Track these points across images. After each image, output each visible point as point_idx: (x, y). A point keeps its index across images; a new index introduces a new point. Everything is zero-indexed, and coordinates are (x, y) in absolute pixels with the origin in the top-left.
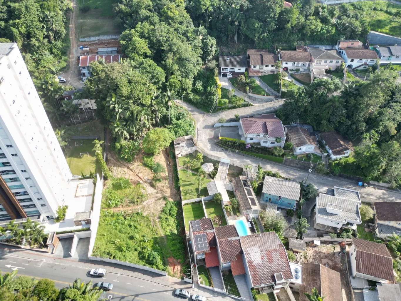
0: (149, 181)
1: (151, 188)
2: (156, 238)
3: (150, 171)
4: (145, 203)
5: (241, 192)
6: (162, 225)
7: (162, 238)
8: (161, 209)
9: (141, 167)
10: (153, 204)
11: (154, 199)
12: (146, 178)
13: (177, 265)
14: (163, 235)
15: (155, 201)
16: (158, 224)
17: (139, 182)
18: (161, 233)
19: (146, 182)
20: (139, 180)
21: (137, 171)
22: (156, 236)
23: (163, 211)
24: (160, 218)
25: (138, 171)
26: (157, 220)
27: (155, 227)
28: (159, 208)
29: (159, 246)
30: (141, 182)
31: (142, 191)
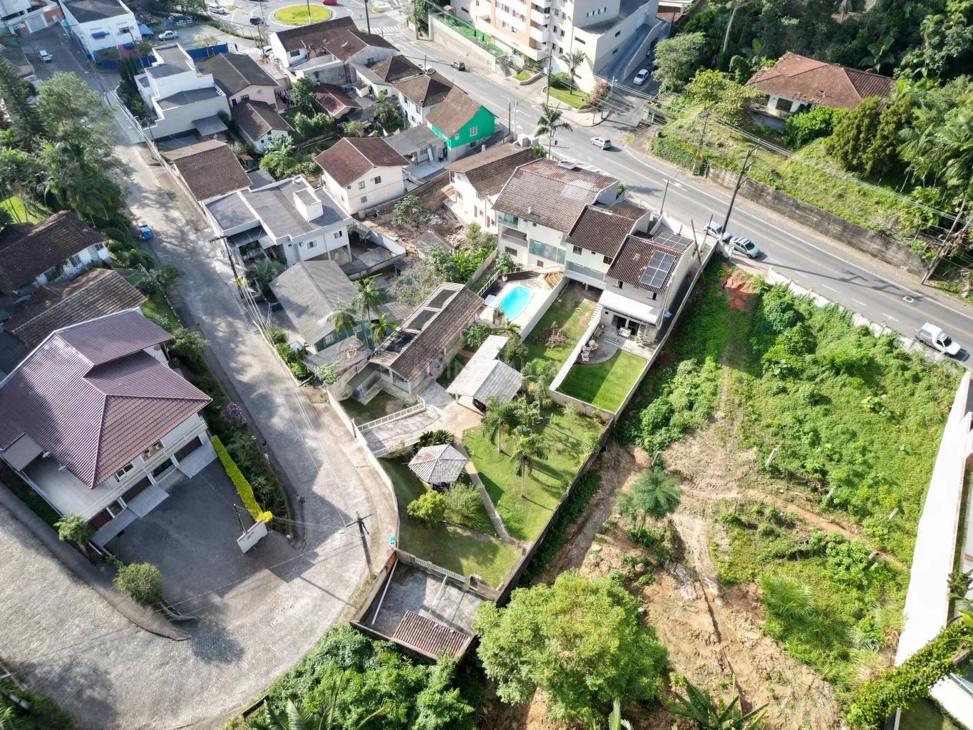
0: (681, 571)
1: (683, 538)
2: (750, 373)
3: (651, 614)
4: (733, 495)
5: (438, 337)
6: (714, 394)
7: (733, 363)
8: (690, 439)
9: (680, 668)
10: (710, 472)
11: (695, 492)
12: (687, 593)
13: (729, 288)
14: (726, 369)
15: (697, 481)
16: (722, 405)
17: (722, 597)
18: (728, 377)
19: (695, 576)
20: (718, 602)
21: (709, 655)
22: (745, 375)
23: (687, 430)
24: (710, 417)
25: (705, 652)
26: (719, 414)
27: (737, 401)
28: (696, 449)
29: (750, 345)
30: (713, 590)
31: (727, 541)
